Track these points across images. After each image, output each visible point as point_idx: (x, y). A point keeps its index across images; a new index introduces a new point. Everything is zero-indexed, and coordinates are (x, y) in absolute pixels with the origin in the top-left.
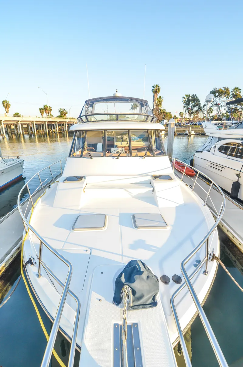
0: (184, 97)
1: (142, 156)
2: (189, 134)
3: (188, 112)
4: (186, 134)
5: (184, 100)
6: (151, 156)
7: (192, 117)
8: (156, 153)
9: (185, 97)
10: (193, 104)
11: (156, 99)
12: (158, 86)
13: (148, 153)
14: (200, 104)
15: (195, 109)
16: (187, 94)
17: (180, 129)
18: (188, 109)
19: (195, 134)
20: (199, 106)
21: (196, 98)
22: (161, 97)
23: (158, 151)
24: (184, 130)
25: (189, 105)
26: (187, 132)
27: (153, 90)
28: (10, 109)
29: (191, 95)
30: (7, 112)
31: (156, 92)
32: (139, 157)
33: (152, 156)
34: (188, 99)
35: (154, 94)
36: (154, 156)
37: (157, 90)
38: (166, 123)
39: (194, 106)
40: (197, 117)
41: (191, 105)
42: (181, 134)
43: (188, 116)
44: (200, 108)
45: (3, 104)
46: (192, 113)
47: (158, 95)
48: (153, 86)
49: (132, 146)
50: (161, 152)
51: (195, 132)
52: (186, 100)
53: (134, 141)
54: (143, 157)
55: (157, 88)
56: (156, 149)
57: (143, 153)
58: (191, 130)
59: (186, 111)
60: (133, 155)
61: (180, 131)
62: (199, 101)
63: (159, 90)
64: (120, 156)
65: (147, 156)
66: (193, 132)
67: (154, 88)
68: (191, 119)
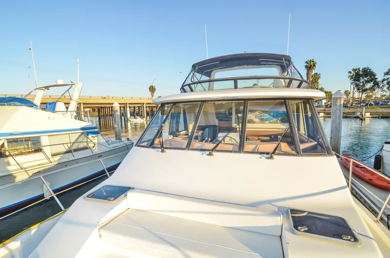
0: (350, 72)
1: (268, 153)
2: (362, 117)
3: (358, 89)
4: (357, 117)
5: (351, 75)
6: (289, 154)
7: (364, 96)
8: (303, 146)
9: (352, 72)
10: (366, 79)
11: (311, 75)
12: (313, 61)
13: (284, 147)
14: (377, 78)
15: (368, 86)
16: (355, 68)
17: (347, 110)
18: (357, 85)
19: (372, 117)
20: (375, 82)
21: (370, 71)
22: (317, 74)
23: (311, 142)
24: (354, 112)
25: (359, 80)
26: (358, 114)
27: (306, 67)
28: (155, 93)
29: (361, 69)
30: (152, 96)
31: (310, 67)
32: (260, 156)
33: (293, 155)
34: (356, 73)
35: (308, 71)
36: (298, 154)
37: (311, 65)
38: (325, 103)
39: (367, 82)
40: (371, 96)
41: (362, 80)
42: (348, 117)
43: (357, 95)
44: (376, 84)
45: (150, 89)
46: (364, 91)
47: (314, 72)
48: (307, 62)
49: (247, 129)
50: (318, 144)
51: (370, 115)
52: (353, 76)
53: (266, 122)
54: (270, 155)
55: (312, 63)
56: (306, 137)
57: (270, 147)
58: (365, 112)
59: (355, 88)
60: (245, 150)
61: (348, 113)
62: (374, 75)
63: (314, 65)
64: (217, 149)
65: (279, 154)
66: (368, 115)
67: (307, 63)
68: (362, 99)
